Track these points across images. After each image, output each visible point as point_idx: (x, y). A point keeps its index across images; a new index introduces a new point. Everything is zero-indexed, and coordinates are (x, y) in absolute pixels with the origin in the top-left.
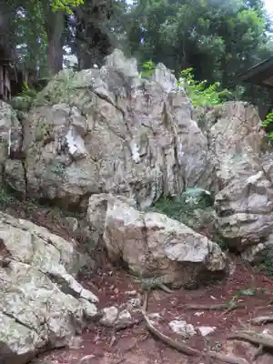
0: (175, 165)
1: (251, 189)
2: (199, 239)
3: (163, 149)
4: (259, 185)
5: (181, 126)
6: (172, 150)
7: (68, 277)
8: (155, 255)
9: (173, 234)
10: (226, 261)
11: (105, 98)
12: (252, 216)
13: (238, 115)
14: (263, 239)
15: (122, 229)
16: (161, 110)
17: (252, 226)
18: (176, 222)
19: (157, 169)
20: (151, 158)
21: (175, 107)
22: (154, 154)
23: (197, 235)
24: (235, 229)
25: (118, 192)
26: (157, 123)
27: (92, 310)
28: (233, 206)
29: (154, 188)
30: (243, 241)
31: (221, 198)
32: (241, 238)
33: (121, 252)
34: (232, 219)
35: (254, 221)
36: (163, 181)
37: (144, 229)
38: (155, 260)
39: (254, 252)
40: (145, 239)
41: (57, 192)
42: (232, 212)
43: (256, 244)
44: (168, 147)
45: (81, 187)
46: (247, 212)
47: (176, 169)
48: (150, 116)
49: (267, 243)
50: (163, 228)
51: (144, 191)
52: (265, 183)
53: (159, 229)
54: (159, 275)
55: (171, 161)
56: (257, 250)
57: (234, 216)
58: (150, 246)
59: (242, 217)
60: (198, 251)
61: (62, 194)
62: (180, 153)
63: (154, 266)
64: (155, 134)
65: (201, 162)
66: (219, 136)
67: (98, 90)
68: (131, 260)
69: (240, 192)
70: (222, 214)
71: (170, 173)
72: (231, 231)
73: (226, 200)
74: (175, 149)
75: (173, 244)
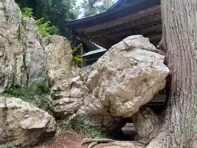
0: (22, 67)
1: (73, 84)
2: (43, 113)
3: (15, 55)
4: (77, 83)
5: (30, 43)
6: (22, 56)
8: (11, 126)
9: (27, 112)
10: (56, 126)
12: (72, 99)
13: (61, 43)
14: (75, 112)
16: (17, 29)
17: (72, 105)
18: (27, 104)
19: (10, 67)
20: (6, 59)
21: (28, 30)
22: (8, 57)
23: (42, 111)
24: (61, 107)
26: (12, 36)
28: (62, 94)
29: (6, 81)
30: (65, 113)
31: (56, 89)
32: (65, 111)
34: (61, 101)
35: (73, 102)
36: (14, 76)
39: (70, 119)
40: (5, 117)
42: (61, 97)
43: (72, 114)
44: (18, 54)
46: (70, 97)
47: (23, 69)
48: (8, 31)
49: (77, 113)
50: (20, 108)
52: (81, 82)
53: (17, 108)
54: (12, 140)
55: (20, 63)
56: (72, 117)
57: (63, 99)
58: (8, 120)
59: (67, 100)
60: (41, 121)
62: (28, 59)
63: (9, 134)
64: (10, 43)
65: (40, 67)
66: (50, 53)
69: (67, 86)
70: (55, 98)
71: (18, 71)
72: (59, 108)
73: (59, 90)
74: (24, 56)
75: (26, 118)
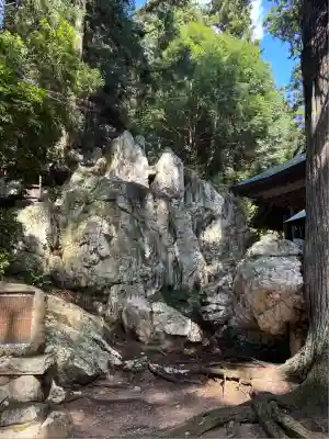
1: (219, 289)
2: (185, 320)
4: (224, 288)
7: (104, 342)
8: (157, 329)
11: (125, 210)
12: (219, 307)
14: (226, 323)
15: (137, 312)
17: (221, 313)
18: (172, 309)
19: (161, 264)
20: (156, 255)
22: (159, 252)
23: (184, 318)
24: (210, 315)
25: (132, 283)
27: (118, 362)
28: (209, 299)
29: (158, 280)
30: (215, 323)
31: (202, 293)
32: (214, 321)
33: (134, 327)
34: (208, 308)
35: (219, 311)
37: (152, 312)
38: (157, 334)
39: (221, 331)
40: (152, 319)
41: (87, 282)
42: (208, 303)
43: (222, 325)
45: (106, 279)
46: (217, 304)
48: (158, 222)
49: (229, 325)
50: (163, 313)
51: (150, 282)
53: (161, 313)
54: (159, 344)
57: (210, 306)
58: (155, 323)
59: (214, 307)
60: (184, 328)
61: (91, 284)
63: (156, 338)
64: (160, 236)
67: (120, 205)
68: (141, 333)
69: (213, 290)
70: (203, 304)
71: (170, 267)
72: (208, 317)
73: (205, 295)
75: (169, 323)
